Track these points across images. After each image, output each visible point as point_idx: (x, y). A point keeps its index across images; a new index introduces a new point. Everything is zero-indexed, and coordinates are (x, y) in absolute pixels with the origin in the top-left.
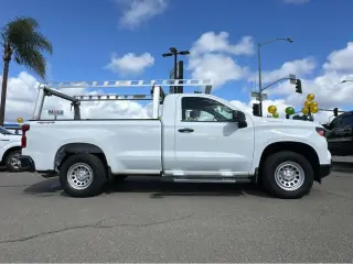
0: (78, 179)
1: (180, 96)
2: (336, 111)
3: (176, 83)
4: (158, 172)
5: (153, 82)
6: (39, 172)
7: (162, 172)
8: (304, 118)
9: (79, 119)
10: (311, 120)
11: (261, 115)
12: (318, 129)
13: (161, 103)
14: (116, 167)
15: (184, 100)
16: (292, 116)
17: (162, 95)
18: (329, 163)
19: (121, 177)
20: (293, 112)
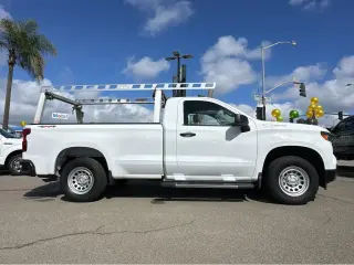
0: (78, 184)
1: (181, 100)
2: (340, 115)
3: (178, 87)
4: (159, 176)
5: (154, 85)
6: (40, 176)
7: (163, 177)
8: (308, 122)
9: (81, 123)
10: (315, 123)
11: (264, 119)
12: (323, 133)
13: (163, 106)
14: (117, 172)
15: (186, 103)
16: (296, 119)
17: (164, 99)
18: (334, 168)
19: (122, 182)
20: (297, 116)
